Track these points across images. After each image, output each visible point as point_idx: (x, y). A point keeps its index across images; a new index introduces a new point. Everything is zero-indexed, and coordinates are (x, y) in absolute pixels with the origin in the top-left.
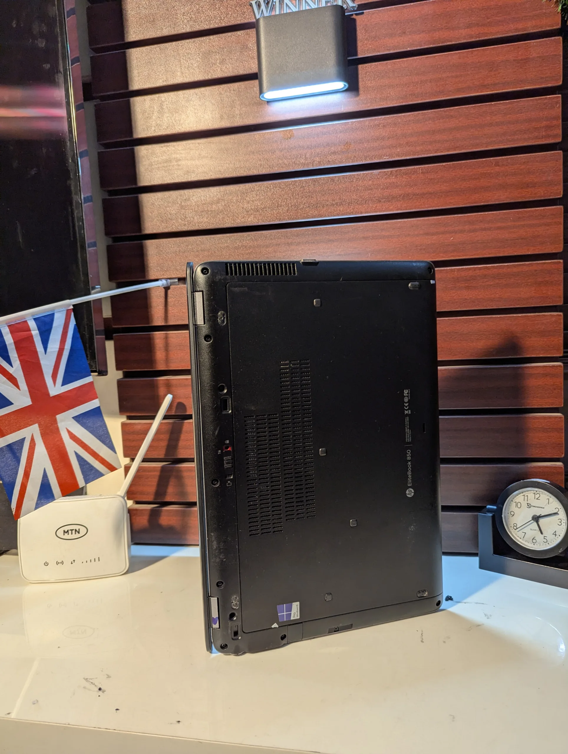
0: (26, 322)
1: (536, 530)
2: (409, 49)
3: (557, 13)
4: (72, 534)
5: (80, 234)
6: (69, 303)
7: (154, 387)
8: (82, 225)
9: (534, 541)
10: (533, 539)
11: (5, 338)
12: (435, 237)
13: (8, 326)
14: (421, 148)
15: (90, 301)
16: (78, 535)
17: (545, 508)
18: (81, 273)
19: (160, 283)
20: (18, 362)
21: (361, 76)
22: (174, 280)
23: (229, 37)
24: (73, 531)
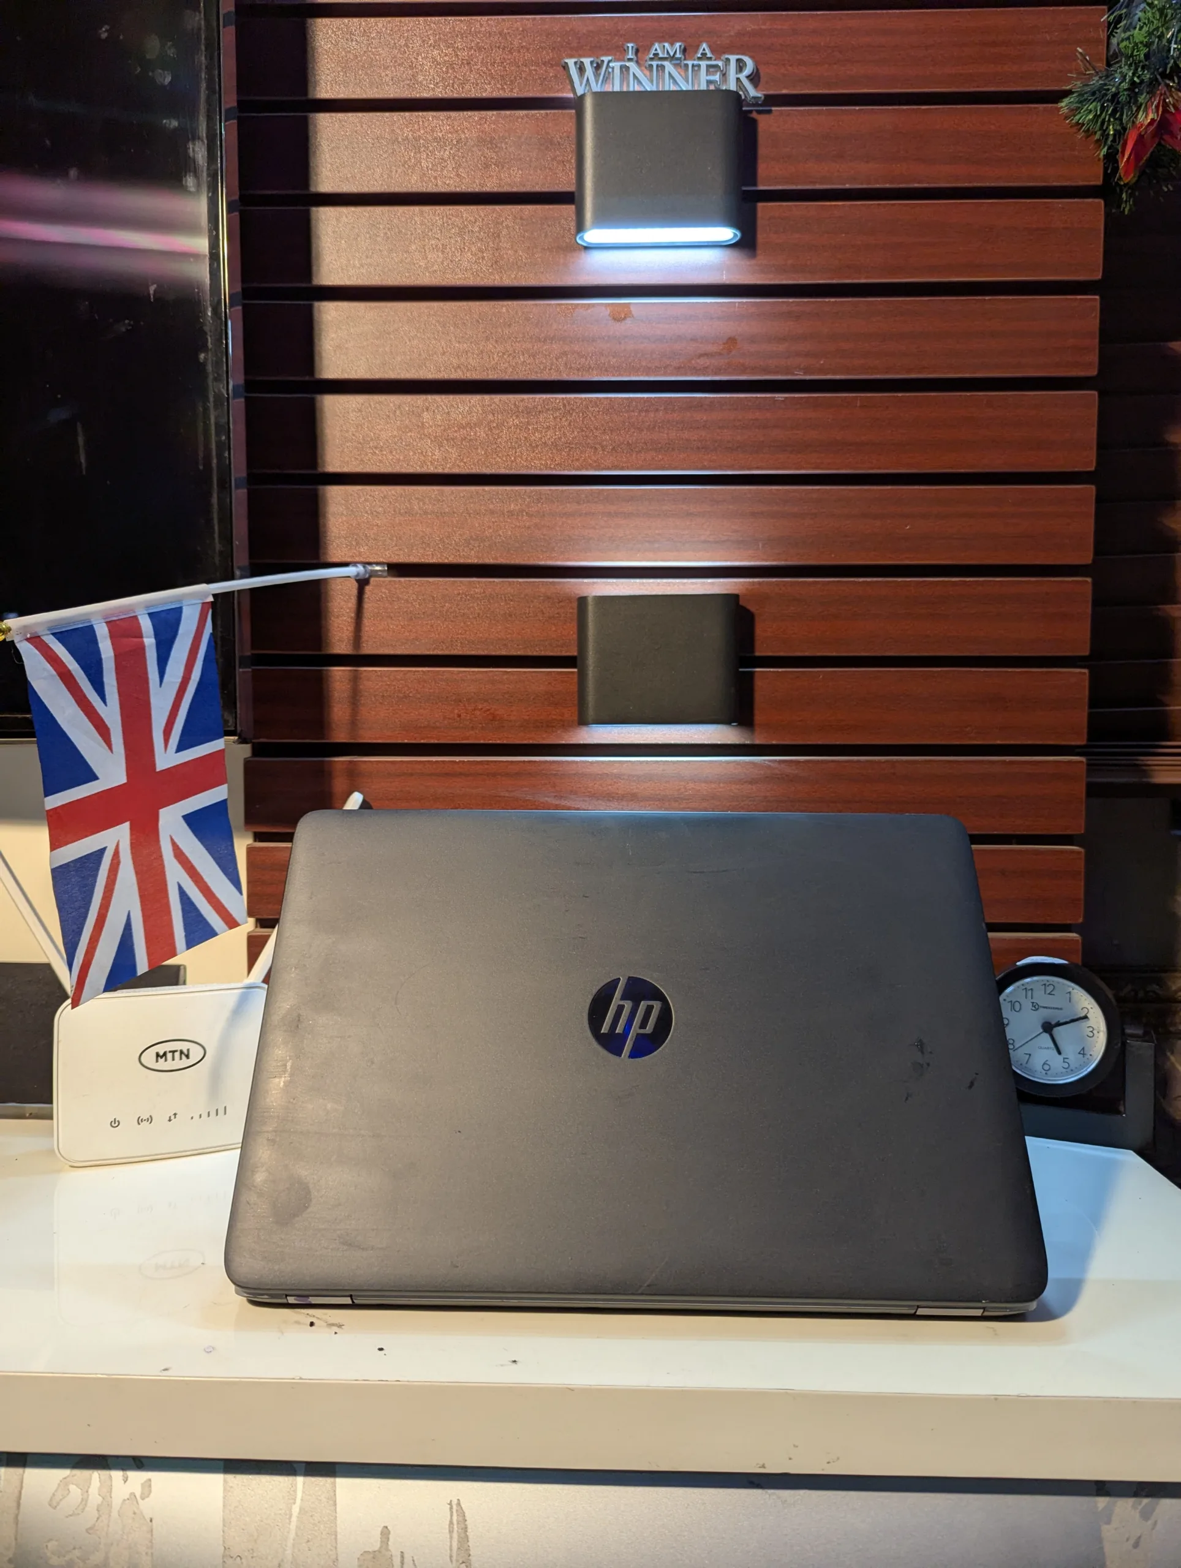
0: (136, 617)
2: (847, 186)
3: (1096, 160)
4: (173, 1059)
5: (220, 456)
6: (206, 591)
8: (227, 441)
9: (1046, 1068)
10: (1044, 1064)
11: (100, 645)
12: (878, 523)
13: (106, 622)
14: (862, 363)
15: (233, 592)
16: (185, 1062)
17: (1065, 1011)
18: (216, 535)
19: (351, 571)
20: (116, 696)
21: (760, 222)
22: (378, 568)
23: (518, 118)
24: (176, 1053)
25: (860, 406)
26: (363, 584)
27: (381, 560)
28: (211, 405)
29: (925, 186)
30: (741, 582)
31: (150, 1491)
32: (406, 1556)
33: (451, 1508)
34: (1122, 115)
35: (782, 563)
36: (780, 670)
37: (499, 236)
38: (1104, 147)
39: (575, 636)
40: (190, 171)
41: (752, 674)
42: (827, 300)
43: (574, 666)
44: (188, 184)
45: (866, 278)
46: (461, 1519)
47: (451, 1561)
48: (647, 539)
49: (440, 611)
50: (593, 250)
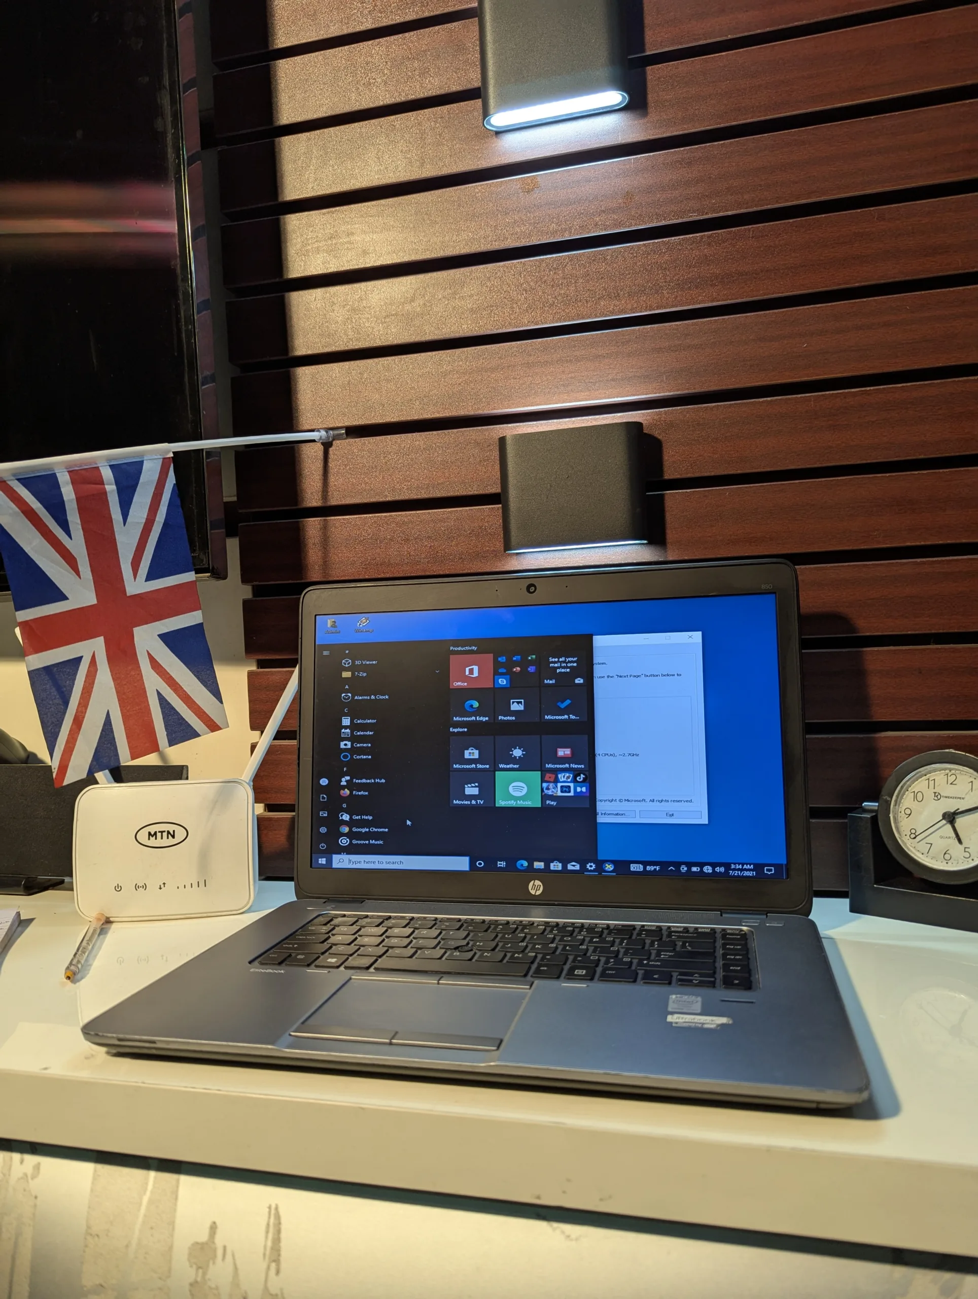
0: (97, 468)
1: (950, 838)
4: (162, 838)
5: (189, 342)
6: (169, 448)
8: (193, 329)
9: (947, 857)
10: (945, 854)
11: (62, 490)
12: (776, 344)
13: (68, 472)
14: (753, 195)
16: (171, 841)
17: (966, 799)
18: (189, 409)
19: (316, 435)
20: (80, 532)
21: (649, 85)
22: (338, 432)
23: (434, 33)
24: (164, 833)
25: (752, 237)
26: (327, 445)
27: (340, 425)
28: (181, 302)
29: (804, 22)
30: (648, 413)
31: (38, 1173)
32: (227, 1249)
33: (270, 1212)
35: (686, 392)
36: (687, 491)
37: (423, 136)
39: (498, 474)
40: (158, 115)
41: (663, 495)
43: (499, 503)
44: (158, 126)
46: (277, 1222)
47: (265, 1258)
48: (561, 383)
50: (504, 134)
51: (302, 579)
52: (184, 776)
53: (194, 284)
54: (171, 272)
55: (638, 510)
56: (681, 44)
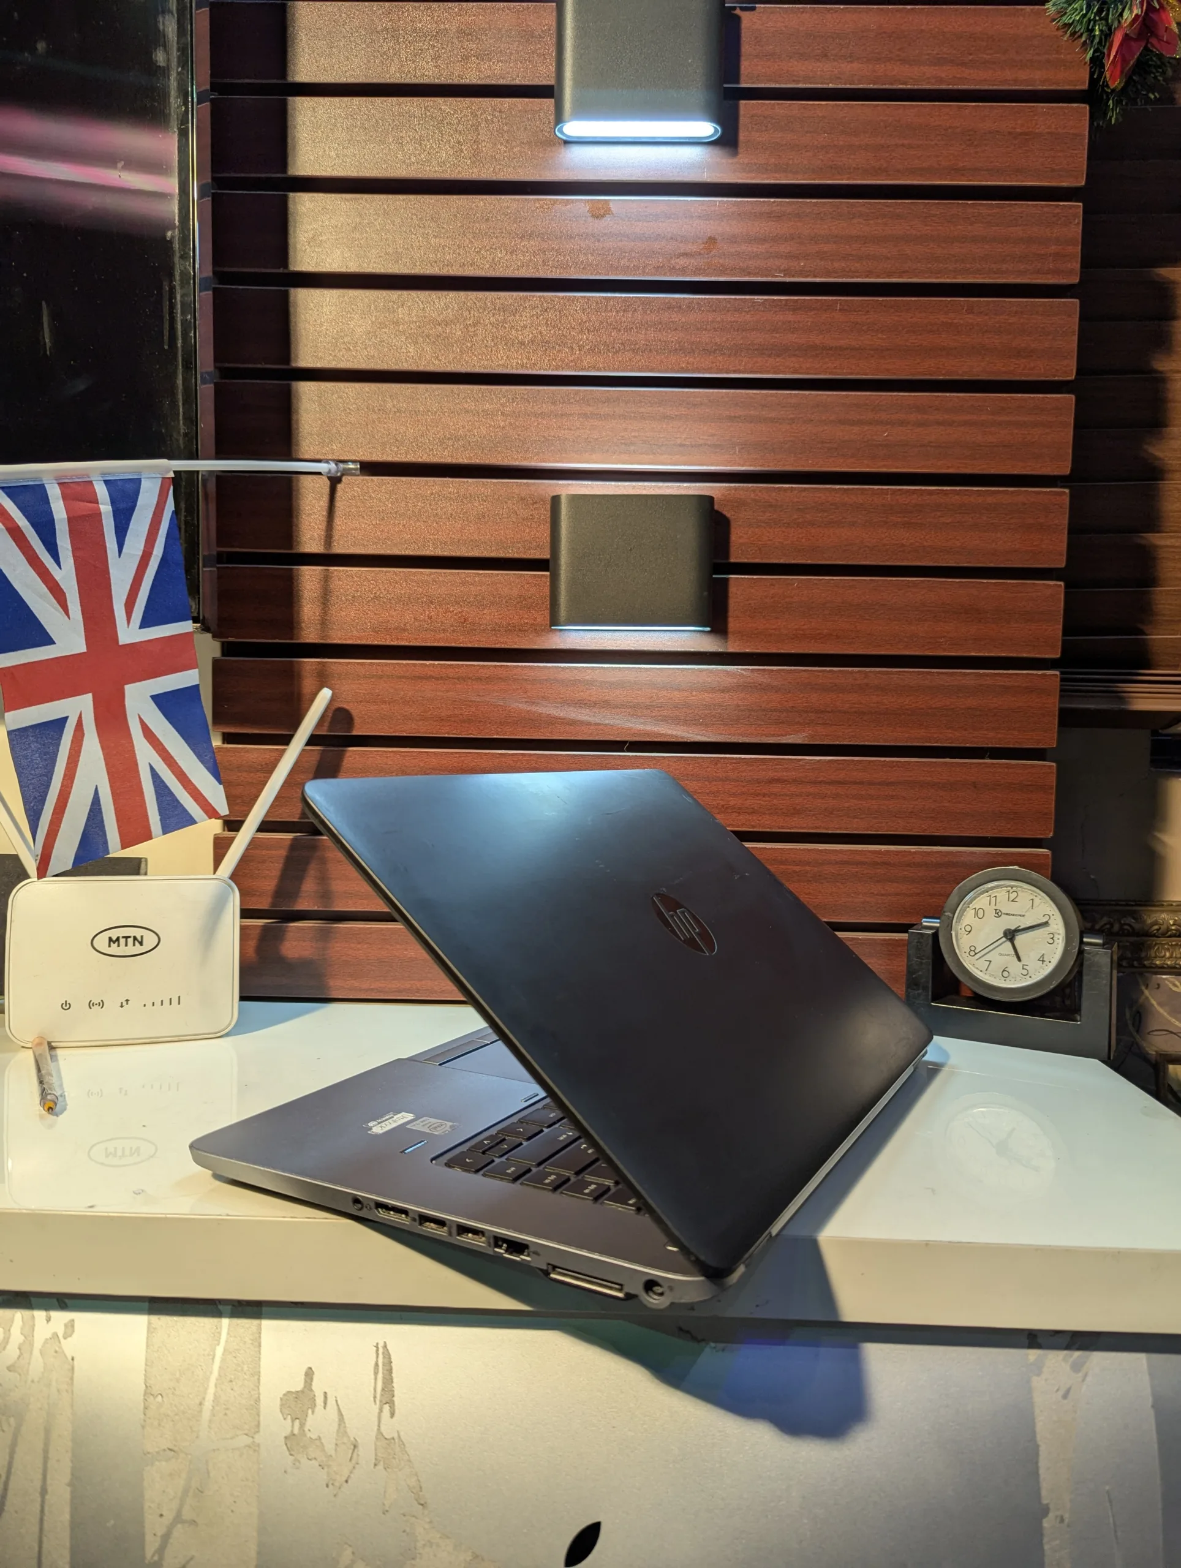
0: (90, 483)
1: (1009, 955)
2: (831, 86)
3: (1083, 63)
4: (126, 945)
5: (186, 336)
6: (171, 466)
7: (292, 676)
8: (192, 321)
9: (1005, 974)
10: (1004, 971)
11: (52, 505)
12: (856, 429)
13: (59, 484)
14: (843, 265)
15: (198, 472)
16: (139, 949)
17: (1026, 916)
18: (181, 418)
19: (322, 467)
20: (71, 561)
21: (743, 120)
22: (351, 466)
23: (499, 10)
24: (129, 939)
25: (840, 310)
26: (335, 481)
27: (354, 458)
28: (177, 283)
29: (909, 87)
30: (718, 487)
31: (73, 1331)
32: (329, 1396)
33: (377, 1350)
34: (1108, 14)
35: (758, 468)
36: (755, 577)
37: (477, 129)
38: (1090, 49)
39: (548, 539)
40: (159, 46)
41: (727, 580)
42: (808, 200)
43: (547, 570)
44: (158, 59)
45: (848, 179)
46: (386, 1361)
47: (375, 1401)
48: (623, 441)
49: (413, 511)
50: (573, 145)
51: (292, 639)
52: (142, 871)
53: (197, 266)
54: (168, 244)
55: (706, 593)
56: (777, 82)
